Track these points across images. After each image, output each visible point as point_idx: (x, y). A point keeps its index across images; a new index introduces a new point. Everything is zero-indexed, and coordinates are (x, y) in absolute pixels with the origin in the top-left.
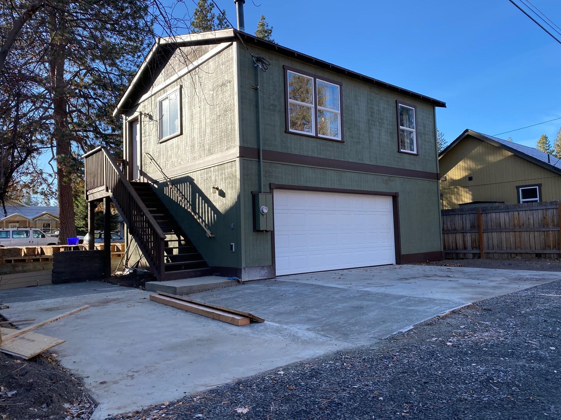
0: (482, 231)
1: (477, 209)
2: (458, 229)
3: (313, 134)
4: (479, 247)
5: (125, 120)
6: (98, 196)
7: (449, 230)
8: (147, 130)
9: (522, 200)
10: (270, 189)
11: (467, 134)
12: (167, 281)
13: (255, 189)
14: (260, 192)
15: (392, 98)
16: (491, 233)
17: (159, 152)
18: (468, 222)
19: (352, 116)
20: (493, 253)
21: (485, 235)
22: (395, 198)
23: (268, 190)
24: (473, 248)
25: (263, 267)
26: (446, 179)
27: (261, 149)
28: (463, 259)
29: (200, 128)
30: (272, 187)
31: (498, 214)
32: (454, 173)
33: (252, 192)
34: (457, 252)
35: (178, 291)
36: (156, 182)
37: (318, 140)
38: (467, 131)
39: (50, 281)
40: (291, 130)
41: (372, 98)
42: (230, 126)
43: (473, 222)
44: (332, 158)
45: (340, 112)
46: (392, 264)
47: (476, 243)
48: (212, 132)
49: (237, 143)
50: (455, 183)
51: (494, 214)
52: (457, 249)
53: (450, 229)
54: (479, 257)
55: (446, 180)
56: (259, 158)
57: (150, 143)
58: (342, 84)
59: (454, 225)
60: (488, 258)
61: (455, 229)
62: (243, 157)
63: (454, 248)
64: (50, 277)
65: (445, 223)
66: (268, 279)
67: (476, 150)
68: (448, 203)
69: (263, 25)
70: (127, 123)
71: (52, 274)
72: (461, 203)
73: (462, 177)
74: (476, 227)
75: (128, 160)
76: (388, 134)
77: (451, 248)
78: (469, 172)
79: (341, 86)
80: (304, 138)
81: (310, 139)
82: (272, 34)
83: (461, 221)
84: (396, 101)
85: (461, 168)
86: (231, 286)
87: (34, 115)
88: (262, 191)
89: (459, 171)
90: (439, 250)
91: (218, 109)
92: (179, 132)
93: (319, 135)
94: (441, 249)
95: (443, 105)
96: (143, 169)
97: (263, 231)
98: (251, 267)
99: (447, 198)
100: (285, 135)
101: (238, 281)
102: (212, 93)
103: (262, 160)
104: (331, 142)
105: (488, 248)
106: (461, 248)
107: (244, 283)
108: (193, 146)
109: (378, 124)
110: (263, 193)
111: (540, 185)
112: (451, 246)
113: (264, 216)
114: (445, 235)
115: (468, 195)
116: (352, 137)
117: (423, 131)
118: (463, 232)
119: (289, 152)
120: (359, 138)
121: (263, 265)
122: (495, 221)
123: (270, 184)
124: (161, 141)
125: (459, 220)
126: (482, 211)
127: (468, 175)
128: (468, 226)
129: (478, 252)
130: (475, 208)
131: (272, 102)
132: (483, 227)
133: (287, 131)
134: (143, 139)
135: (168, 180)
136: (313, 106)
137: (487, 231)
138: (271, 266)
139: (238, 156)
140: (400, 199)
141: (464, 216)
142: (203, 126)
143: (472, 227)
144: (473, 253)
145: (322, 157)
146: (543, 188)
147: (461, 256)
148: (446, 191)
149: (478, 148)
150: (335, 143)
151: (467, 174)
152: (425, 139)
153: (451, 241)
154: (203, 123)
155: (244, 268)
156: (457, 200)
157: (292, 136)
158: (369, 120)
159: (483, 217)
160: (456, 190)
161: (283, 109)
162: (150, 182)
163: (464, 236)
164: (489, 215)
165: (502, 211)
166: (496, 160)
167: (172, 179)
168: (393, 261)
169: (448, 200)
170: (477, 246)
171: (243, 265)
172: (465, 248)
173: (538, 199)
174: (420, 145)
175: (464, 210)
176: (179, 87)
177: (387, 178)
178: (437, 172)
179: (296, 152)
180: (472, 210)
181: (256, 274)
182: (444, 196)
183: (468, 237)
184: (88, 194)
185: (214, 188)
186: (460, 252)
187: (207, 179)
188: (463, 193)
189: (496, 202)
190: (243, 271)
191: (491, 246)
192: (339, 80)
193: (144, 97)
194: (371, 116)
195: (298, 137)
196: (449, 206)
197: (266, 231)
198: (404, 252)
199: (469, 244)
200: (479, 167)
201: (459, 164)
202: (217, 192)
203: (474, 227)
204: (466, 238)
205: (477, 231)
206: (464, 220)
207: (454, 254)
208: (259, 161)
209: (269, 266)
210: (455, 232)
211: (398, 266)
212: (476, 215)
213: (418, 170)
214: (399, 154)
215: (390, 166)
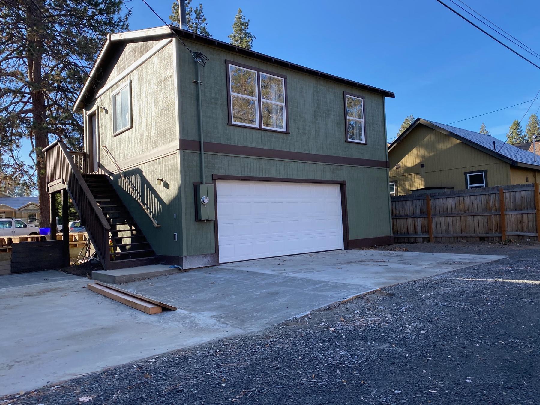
0: (431, 216)
1: (426, 195)
2: (409, 214)
3: (257, 126)
4: (428, 232)
5: (86, 113)
6: (57, 188)
7: (401, 216)
8: (104, 123)
9: (469, 186)
10: (213, 179)
11: (418, 122)
12: (113, 270)
13: (197, 180)
14: (202, 183)
15: (339, 90)
16: (439, 218)
17: (114, 145)
18: (418, 208)
19: (298, 108)
20: (441, 237)
21: (434, 220)
22: (343, 186)
23: (211, 181)
24: (423, 232)
25: (206, 255)
26: (400, 166)
27: (202, 142)
28: (413, 243)
29: (147, 121)
30: (215, 178)
31: (445, 200)
32: (408, 160)
33: (193, 183)
34: (409, 236)
35: (117, 279)
36: (111, 174)
37: (262, 132)
38: (418, 119)
39: (9, 271)
40: (233, 122)
41: (318, 90)
42: (172, 120)
43: (423, 207)
44: (277, 149)
45: (284, 104)
46: (341, 249)
47: (425, 227)
48: (157, 125)
49: (178, 136)
50: (409, 170)
51: (442, 200)
52: (408, 233)
53: (402, 214)
54: (429, 241)
55: (400, 168)
56: (200, 150)
57: (106, 136)
58: (286, 76)
59: (405, 211)
60: (437, 242)
61: (406, 215)
62: (183, 149)
63: (406, 233)
64: (9, 267)
65: (397, 208)
66: (211, 266)
67: (427, 138)
68: (402, 190)
69: (240, 18)
70: (87, 117)
71: (11, 264)
72: (414, 189)
73: (415, 164)
74: (426, 213)
75: (88, 153)
76: (336, 125)
77: (403, 233)
78: (421, 159)
79: (286, 79)
80: (248, 130)
81: (254, 131)
82: (248, 26)
83: (412, 207)
84: (344, 92)
85: (414, 156)
86: (173, 274)
87: (15, 109)
88: (204, 182)
89: (412, 159)
90: (388, 235)
91: (161, 103)
92: (129, 126)
93: (263, 127)
94: (391, 234)
95: (391, 95)
96: (101, 161)
97: (204, 220)
98: (192, 255)
99: (401, 185)
100: (228, 127)
101: (180, 269)
102: (156, 87)
103: (203, 152)
104: (276, 133)
105: (437, 232)
106: (412, 233)
107: (186, 271)
108: (141, 139)
109: (324, 115)
110: (204, 184)
111: (486, 171)
112: (403, 231)
113: (206, 206)
114: (398, 220)
115: (420, 181)
116: (298, 129)
117: (371, 121)
118: (414, 217)
119: (232, 143)
120: (305, 129)
121: (206, 253)
122: (442, 206)
123: (212, 174)
124: (115, 134)
125: (410, 206)
126: (431, 197)
127: (420, 163)
128: (418, 211)
129: (427, 236)
130: (425, 194)
131: (213, 95)
132: (432, 212)
133: (229, 124)
134: (100, 132)
135: (122, 172)
136: (257, 98)
137: (435, 216)
138: (214, 254)
139: (178, 148)
140: (348, 187)
141: (415, 202)
142: (150, 119)
143: (422, 212)
144: (423, 238)
145: (266, 148)
146: (488, 173)
147: (412, 240)
148: (400, 177)
149: (429, 136)
150: (280, 134)
151: (419, 161)
152: (374, 128)
153: (403, 226)
154: (150, 116)
155: (185, 257)
156: (411, 186)
157: (236, 128)
158: (315, 111)
159: (432, 202)
160: (409, 176)
161: (226, 103)
162: (107, 174)
163: (414, 221)
164: (437, 201)
165: (449, 196)
166: (445, 148)
167: (124, 171)
168: (342, 247)
169: (402, 187)
170: (427, 230)
171: (185, 254)
172: (416, 232)
173: (484, 184)
174: (368, 135)
175: (415, 196)
176: (129, 82)
177: (334, 167)
178: (387, 160)
179: (240, 144)
180: (422, 196)
181: (199, 263)
182: (399, 183)
183: (419, 222)
184: (49, 186)
185: (158, 179)
186: (411, 236)
187: (153, 171)
188: (416, 179)
189: (445, 188)
190: (184, 260)
191: (439, 230)
192: (284, 73)
193: (101, 92)
194: (317, 107)
195: (242, 129)
196: (403, 192)
197: (208, 220)
198: (352, 237)
199: (419, 228)
200: (431, 154)
201: (412, 151)
202: (162, 183)
203: (424, 213)
204: (417, 223)
205: (426, 217)
206: (414, 205)
207: (406, 239)
208: (201, 153)
209: (211, 254)
210: (406, 217)
211: (346, 251)
212: (425, 201)
213: (367, 159)
214: (347, 144)
215: (337, 155)
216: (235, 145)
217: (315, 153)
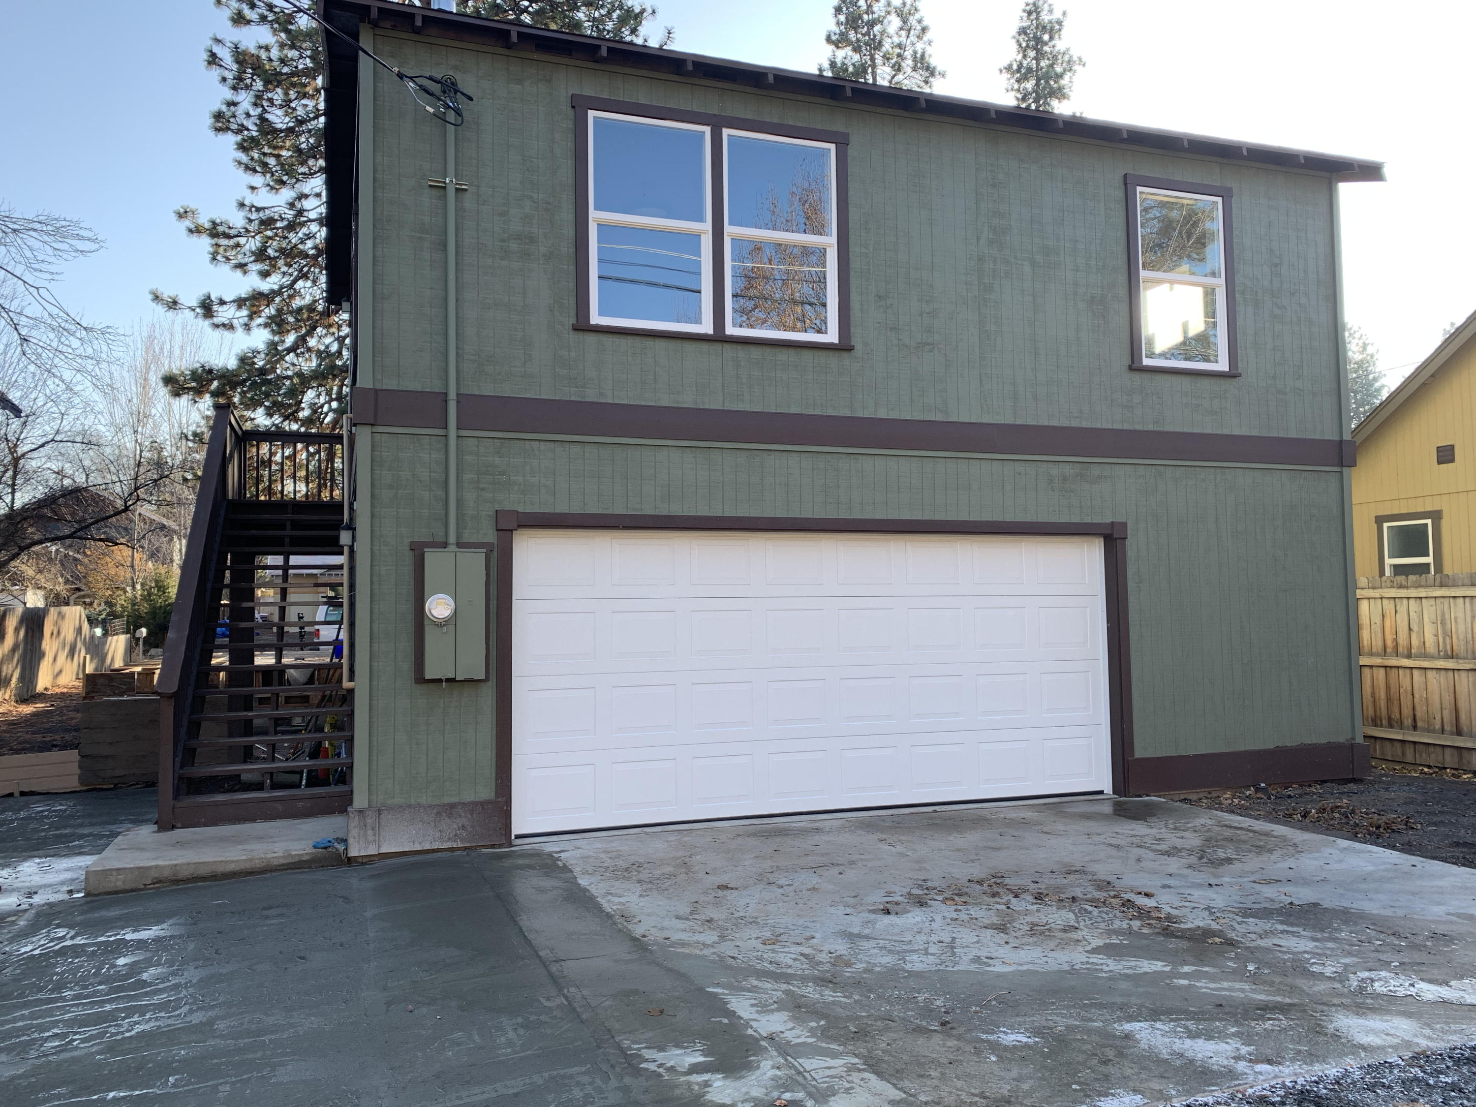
3: (706, 327)
10: (499, 529)
13: (422, 535)
14: (440, 545)
15: (1102, 170)
19: (896, 252)
22: (1116, 542)
23: (490, 536)
27: (452, 395)
30: (511, 525)
33: (412, 544)
37: (727, 347)
40: (595, 319)
41: (1001, 176)
44: (794, 410)
45: (833, 240)
46: (1101, 792)
55: (1454, 460)
56: (443, 426)
58: (846, 136)
62: (372, 425)
66: (475, 845)
76: (1082, 305)
79: (842, 144)
80: (661, 344)
81: (690, 347)
84: (1125, 176)
88: (453, 539)
93: (731, 330)
97: (438, 681)
98: (393, 806)
100: (574, 337)
101: (339, 854)
103: (453, 432)
104: (789, 350)
107: (362, 861)
109: (1027, 269)
113: (444, 630)
116: (895, 329)
119: (591, 396)
120: (928, 330)
123: (500, 512)
131: (515, 228)
133: (583, 326)
136: (708, 226)
138: (493, 802)
139: (354, 421)
140: (1138, 547)
145: (747, 407)
152: (1278, 312)
155: (360, 812)
157: (605, 340)
158: (981, 259)
161: (567, 249)
168: (1106, 782)
171: (362, 799)
174: (1248, 339)
177: (1068, 470)
178: (1341, 435)
179: (623, 398)
181: (418, 833)
190: (354, 822)
192: (838, 125)
194: (992, 243)
195: (638, 342)
197: (452, 682)
198: (1142, 749)
208: (443, 436)
213: (1240, 432)
214: (1137, 377)
215: (1085, 424)
216: (603, 401)
217: (974, 420)
